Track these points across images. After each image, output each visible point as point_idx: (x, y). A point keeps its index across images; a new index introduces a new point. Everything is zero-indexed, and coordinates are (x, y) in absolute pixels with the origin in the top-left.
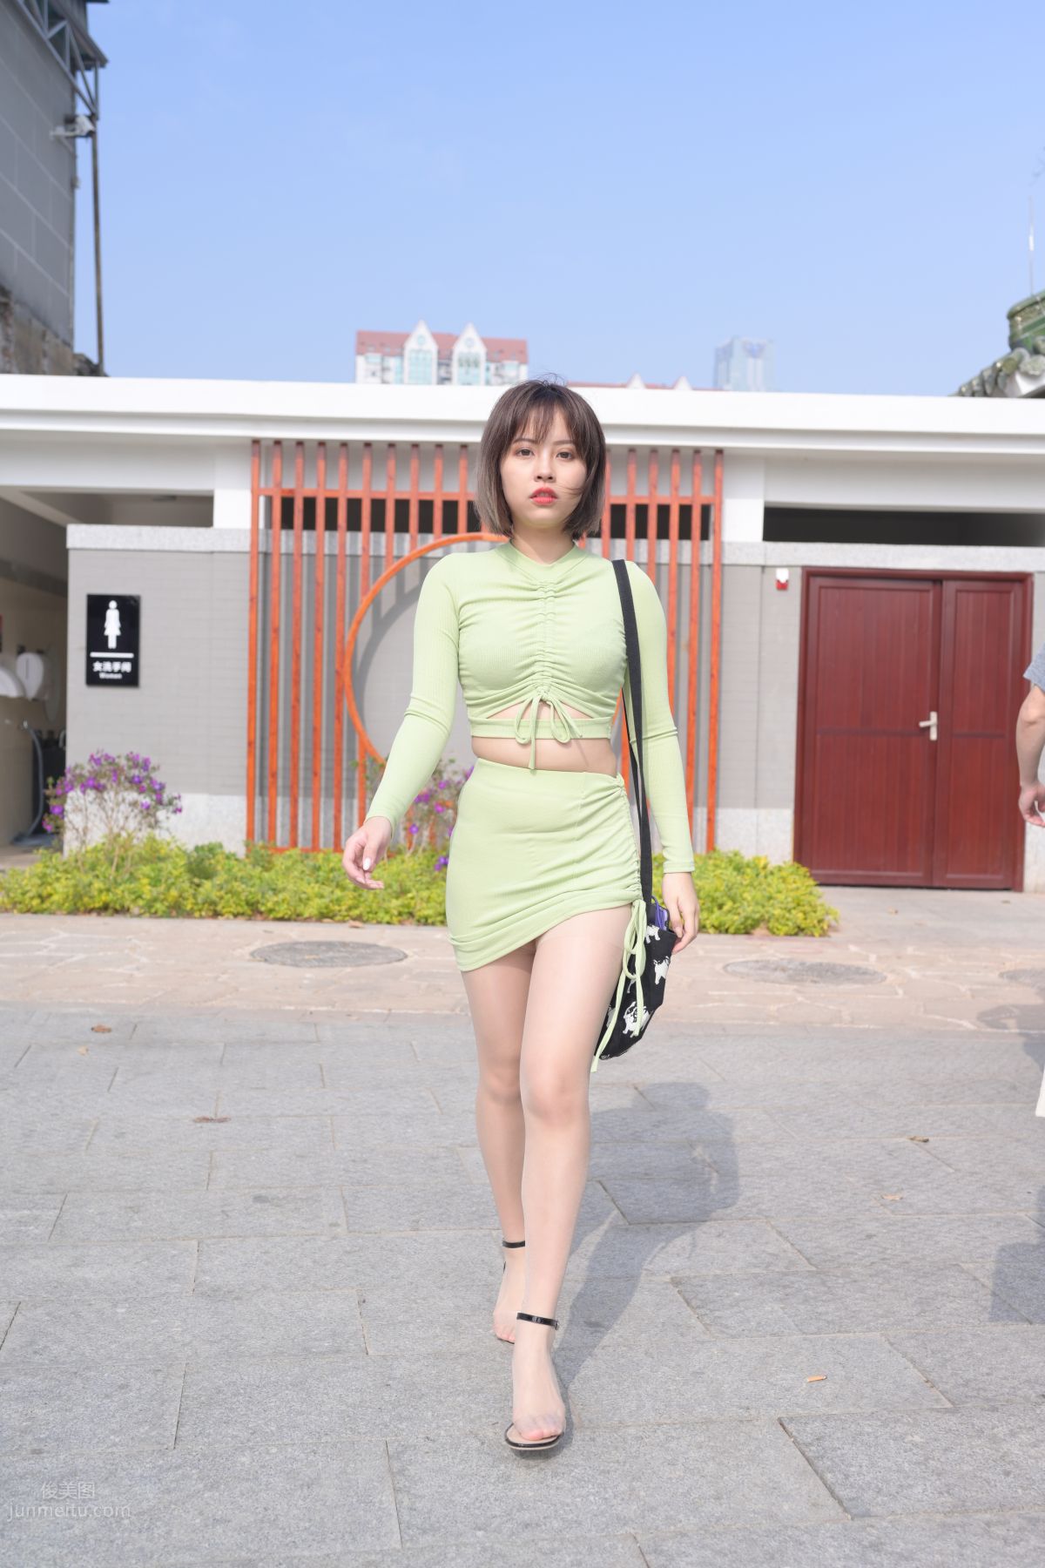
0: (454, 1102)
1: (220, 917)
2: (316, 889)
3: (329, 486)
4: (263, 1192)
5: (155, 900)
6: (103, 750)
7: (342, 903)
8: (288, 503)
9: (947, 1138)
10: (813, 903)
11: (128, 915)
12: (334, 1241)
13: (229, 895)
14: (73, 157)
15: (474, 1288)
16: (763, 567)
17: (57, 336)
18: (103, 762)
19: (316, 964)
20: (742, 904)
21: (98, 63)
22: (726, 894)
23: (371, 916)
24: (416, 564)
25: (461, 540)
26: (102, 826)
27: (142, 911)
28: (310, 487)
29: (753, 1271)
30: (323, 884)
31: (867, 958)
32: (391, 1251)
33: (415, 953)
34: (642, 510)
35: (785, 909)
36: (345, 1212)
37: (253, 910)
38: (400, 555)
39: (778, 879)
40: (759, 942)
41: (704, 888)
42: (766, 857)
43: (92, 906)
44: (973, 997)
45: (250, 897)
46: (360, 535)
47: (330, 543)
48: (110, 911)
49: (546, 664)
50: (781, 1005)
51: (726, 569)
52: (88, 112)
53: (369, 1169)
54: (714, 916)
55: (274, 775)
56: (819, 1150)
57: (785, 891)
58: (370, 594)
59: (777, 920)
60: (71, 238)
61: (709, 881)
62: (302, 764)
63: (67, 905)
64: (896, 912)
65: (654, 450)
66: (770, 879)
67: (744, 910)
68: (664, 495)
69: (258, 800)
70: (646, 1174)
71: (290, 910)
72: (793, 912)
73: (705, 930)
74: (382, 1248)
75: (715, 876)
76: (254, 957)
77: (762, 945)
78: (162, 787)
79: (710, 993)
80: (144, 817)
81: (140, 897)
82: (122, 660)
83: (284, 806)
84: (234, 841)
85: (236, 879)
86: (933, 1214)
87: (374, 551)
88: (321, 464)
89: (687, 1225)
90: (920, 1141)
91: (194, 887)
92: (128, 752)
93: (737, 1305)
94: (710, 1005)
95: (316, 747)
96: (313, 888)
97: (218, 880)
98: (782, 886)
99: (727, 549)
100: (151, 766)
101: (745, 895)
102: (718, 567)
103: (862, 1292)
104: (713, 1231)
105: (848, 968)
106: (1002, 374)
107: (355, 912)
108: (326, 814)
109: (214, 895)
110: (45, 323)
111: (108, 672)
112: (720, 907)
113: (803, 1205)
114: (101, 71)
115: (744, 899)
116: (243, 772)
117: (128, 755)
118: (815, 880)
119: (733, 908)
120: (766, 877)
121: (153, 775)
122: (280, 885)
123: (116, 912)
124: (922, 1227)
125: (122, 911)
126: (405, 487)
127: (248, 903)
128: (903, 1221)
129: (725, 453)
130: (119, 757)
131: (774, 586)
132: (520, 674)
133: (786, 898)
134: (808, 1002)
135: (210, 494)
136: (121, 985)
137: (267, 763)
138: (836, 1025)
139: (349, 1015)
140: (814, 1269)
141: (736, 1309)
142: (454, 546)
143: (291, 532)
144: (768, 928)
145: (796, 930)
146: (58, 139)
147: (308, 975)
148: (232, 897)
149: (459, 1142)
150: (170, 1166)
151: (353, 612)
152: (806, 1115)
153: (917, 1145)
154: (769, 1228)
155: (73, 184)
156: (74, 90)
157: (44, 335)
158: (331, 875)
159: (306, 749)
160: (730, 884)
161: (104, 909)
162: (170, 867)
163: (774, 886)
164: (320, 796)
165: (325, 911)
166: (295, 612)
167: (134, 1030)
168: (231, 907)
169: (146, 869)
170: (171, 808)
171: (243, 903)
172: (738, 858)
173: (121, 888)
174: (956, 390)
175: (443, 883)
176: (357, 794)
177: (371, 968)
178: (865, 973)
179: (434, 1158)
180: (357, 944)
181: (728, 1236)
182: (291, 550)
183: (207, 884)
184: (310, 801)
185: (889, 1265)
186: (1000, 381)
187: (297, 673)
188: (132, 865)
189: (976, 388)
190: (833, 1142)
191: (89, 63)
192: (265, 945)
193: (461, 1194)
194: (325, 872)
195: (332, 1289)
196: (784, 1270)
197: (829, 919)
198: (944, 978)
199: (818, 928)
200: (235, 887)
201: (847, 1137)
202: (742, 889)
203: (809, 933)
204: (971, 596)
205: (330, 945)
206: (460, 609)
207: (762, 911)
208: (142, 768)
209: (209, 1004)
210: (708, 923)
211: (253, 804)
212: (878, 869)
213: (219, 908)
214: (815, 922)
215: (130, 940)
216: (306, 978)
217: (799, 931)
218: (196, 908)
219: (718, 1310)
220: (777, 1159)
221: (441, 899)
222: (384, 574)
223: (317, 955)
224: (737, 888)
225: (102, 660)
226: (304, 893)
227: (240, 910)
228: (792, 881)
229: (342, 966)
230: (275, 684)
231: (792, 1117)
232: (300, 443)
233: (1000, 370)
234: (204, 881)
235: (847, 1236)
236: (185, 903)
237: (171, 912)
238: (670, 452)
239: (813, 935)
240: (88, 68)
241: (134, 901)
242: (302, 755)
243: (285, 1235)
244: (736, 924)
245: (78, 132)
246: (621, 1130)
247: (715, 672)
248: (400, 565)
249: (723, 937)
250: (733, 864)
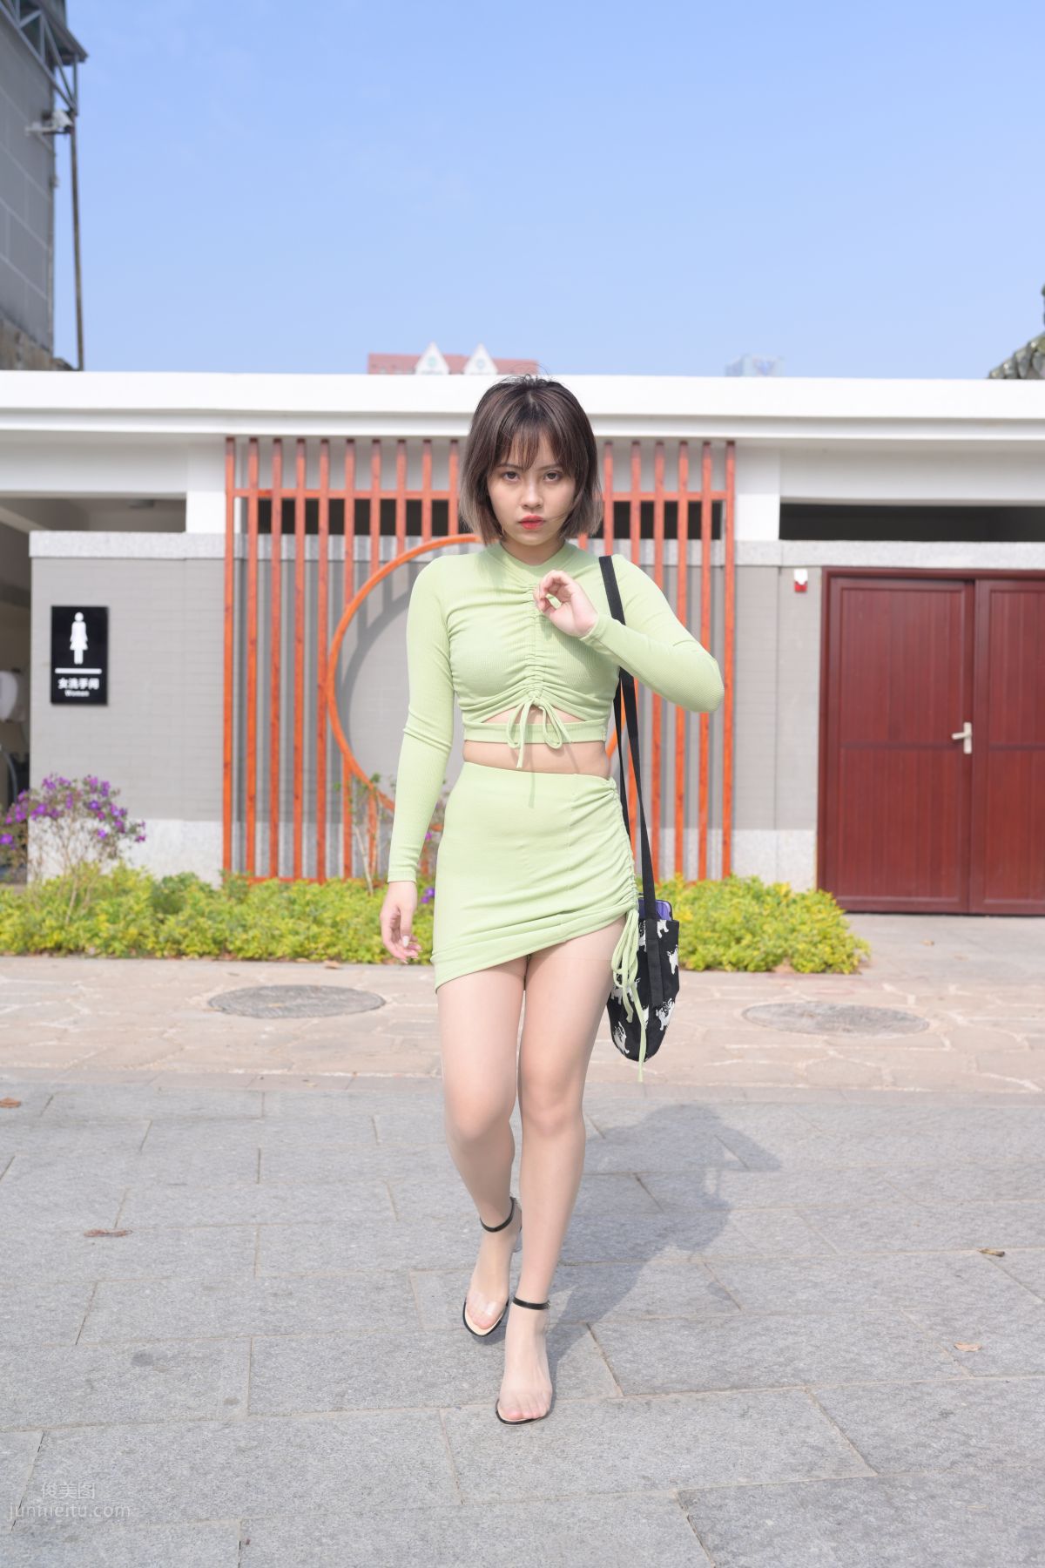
0: (414, 1202)
1: (184, 957)
2: (290, 925)
3: (309, 486)
4: (148, 1348)
5: (113, 938)
6: (56, 775)
7: (319, 941)
8: (265, 506)
9: (1027, 1250)
10: (841, 936)
11: (83, 956)
12: (227, 1431)
13: (194, 933)
14: (52, 155)
15: (406, 1515)
16: (780, 568)
17: (33, 338)
18: (58, 787)
19: (281, 1013)
20: (763, 938)
21: (77, 57)
22: (744, 927)
23: (350, 954)
24: (405, 568)
25: (452, 542)
26: (58, 857)
27: (99, 951)
28: (289, 488)
29: (792, 1480)
30: (299, 918)
31: (904, 1000)
32: (300, 1446)
33: (395, 999)
34: (647, 508)
35: (811, 942)
36: (250, 1379)
37: (220, 949)
38: (386, 559)
39: (802, 908)
40: (782, 982)
41: (720, 921)
42: (788, 884)
43: (42, 946)
44: (1032, 1048)
45: (218, 934)
46: (343, 539)
47: (312, 547)
48: (64, 951)
49: (537, 668)
50: (811, 1062)
51: (740, 571)
52: (66, 108)
53: (293, 1307)
54: (731, 952)
55: (252, 799)
56: (867, 1269)
57: (809, 922)
58: (354, 601)
59: (802, 956)
60: (50, 239)
61: (724, 912)
62: (283, 786)
63: (16, 945)
64: (933, 943)
65: (660, 442)
66: (792, 909)
67: (765, 945)
68: (671, 491)
69: (235, 827)
70: (648, 1312)
71: (261, 949)
72: (820, 946)
73: (721, 967)
74: (288, 1441)
75: (731, 906)
76: (212, 1006)
77: (785, 985)
78: (123, 813)
79: (728, 1046)
80: (103, 848)
81: (96, 935)
82: (89, 677)
83: (264, 832)
84: (209, 871)
85: (202, 915)
86: (1024, 1374)
87: (359, 555)
88: (301, 462)
89: (700, 1396)
90: (993, 1254)
91: (157, 923)
92: (86, 775)
93: (770, 1544)
94: (728, 1062)
95: (297, 768)
96: (287, 923)
97: (182, 917)
98: (806, 917)
99: (740, 548)
100: (111, 790)
101: (766, 927)
102: (731, 568)
103: (943, 1518)
104: (735, 1407)
105: (885, 1013)
106: (1037, 354)
107: (333, 951)
108: (309, 841)
109: (177, 933)
110: (20, 326)
111: (74, 690)
112: (738, 941)
113: (852, 1360)
114: (80, 66)
115: (764, 932)
116: (219, 796)
117: (85, 779)
118: (841, 908)
119: (753, 943)
120: (788, 906)
121: (113, 800)
122: (250, 920)
123: (70, 952)
124: (1012, 1397)
125: (77, 951)
126: (391, 487)
127: (215, 942)
128: (987, 1386)
129: (737, 444)
130: (75, 781)
131: (792, 587)
132: (511, 679)
133: (811, 930)
134: (841, 1057)
135: (181, 497)
136: (50, 1043)
137: (245, 785)
138: (877, 1088)
139: (306, 1081)
140: (874, 1474)
141: (769, 1552)
142: (445, 549)
143: (269, 537)
144: (792, 965)
145: (823, 967)
146: (34, 135)
147: (268, 1029)
148: (197, 935)
149: (414, 1262)
150: (37, 1307)
151: (336, 623)
152: (848, 1217)
153: (990, 1260)
154: (809, 1401)
155: (52, 183)
156: (53, 87)
157: (17, 338)
158: (308, 909)
159: (288, 770)
160: (748, 916)
161: (58, 948)
162: (132, 902)
163: (797, 916)
164: (302, 821)
165: (299, 950)
166: (274, 623)
167: (48, 1104)
168: (195, 945)
169: (104, 904)
170: (134, 837)
171: (209, 941)
172: (756, 884)
173: (76, 925)
174: (987, 374)
175: (430, 917)
176: (342, 818)
177: (342, 1019)
178: (903, 1019)
179: (379, 1289)
180: (331, 988)
181: (756, 1416)
182: (270, 556)
183: (172, 920)
184: (291, 826)
185: (976, 1465)
186: (1035, 362)
187: (276, 688)
188: (91, 900)
189: (1008, 372)
190: (885, 1257)
191: (67, 57)
192: (227, 990)
193: (406, 1347)
194: (300, 905)
195: (207, 1519)
196: (833, 1477)
197: (859, 953)
198: (996, 1024)
199: (848, 963)
200: (201, 924)
201: (901, 1250)
202: (761, 920)
203: (838, 970)
204: (1007, 596)
205: (300, 990)
206: (449, 616)
207: (785, 945)
208: (101, 792)
209: (145, 1068)
210: (724, 959)
211: (230, 830)
212: (909, 894)
213: (183, 947)
214: (845, 957)
215: (76, 986)
216: (265, 1033)
217: (827, 967)
218: (157, 947)
219: (744, 1554)
220: (815, 1285)
221: (428, 935)
222: (369, 580)
223: (283, 1002)
224: (756, 919)
225: (68, 677)
226: (277, 929)
227: (206, 949)
228: (816, 911)
229: (309, 1016)
230: (253, 700)
231: (830, 1220)
232: (278, 440)
233: (1036, 350)
234: (169, 917)
235: (914, 1415)
236: (146, 941)
237: (130, 952)
238: (676, 444)
239: (842, 972)
240: (67, 63)
241: (90, 939)
242: (283, 776)
243: (162, 1421)
244: (756, 959)
245: (54, 128)
246: (619, 1242)
247: (729, 682)
248: (387, 569)
249: (742, 975)
250: (752, 892)
